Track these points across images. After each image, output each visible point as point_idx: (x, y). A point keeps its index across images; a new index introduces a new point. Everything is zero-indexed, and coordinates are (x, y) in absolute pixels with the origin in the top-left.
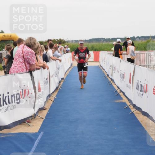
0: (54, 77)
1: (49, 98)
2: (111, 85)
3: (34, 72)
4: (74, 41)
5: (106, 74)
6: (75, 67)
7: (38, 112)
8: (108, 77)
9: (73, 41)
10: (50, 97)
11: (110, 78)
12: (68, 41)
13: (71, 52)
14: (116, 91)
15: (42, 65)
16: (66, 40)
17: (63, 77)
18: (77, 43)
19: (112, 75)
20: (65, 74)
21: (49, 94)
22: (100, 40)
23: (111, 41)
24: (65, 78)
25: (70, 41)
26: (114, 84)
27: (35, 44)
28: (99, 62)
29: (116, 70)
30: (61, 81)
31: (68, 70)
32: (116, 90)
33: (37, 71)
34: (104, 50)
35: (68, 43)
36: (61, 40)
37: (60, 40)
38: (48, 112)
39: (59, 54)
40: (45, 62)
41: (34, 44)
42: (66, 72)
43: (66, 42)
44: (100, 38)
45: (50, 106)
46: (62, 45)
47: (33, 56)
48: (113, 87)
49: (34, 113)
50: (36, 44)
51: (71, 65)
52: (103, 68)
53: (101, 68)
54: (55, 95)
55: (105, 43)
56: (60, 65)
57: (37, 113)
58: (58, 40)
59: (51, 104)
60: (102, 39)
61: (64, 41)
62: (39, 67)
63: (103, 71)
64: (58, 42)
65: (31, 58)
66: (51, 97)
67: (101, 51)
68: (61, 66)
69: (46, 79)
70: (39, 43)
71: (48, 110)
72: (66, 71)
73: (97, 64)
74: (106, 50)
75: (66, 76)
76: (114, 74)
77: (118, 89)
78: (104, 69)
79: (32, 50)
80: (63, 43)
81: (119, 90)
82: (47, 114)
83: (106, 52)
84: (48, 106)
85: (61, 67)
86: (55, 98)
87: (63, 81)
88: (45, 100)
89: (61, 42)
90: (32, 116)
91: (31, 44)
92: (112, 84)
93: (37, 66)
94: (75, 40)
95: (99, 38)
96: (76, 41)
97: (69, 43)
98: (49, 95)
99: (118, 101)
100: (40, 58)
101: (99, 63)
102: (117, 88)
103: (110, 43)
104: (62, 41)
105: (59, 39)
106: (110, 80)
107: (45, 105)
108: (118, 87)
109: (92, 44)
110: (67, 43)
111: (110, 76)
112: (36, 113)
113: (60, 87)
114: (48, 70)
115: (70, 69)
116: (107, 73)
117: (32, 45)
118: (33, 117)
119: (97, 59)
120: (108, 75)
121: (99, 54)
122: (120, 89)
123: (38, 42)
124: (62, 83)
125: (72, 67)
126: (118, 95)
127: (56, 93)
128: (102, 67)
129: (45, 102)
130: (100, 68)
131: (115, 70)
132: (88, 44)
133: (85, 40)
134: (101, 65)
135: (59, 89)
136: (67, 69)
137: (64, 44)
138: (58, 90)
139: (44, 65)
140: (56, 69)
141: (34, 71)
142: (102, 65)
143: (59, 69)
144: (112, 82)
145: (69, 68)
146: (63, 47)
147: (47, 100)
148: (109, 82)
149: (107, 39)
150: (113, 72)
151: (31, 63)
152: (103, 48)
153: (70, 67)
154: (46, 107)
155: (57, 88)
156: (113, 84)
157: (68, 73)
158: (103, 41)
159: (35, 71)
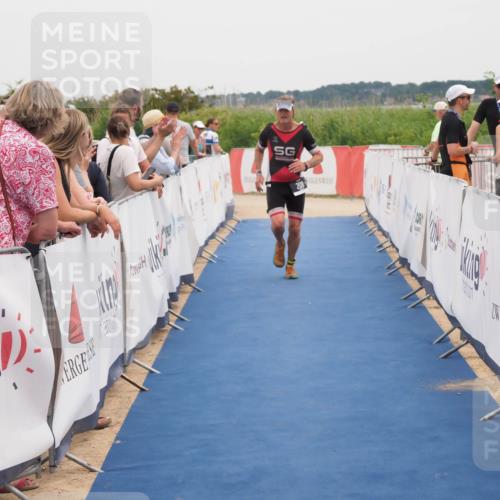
0: (146, 269)
1: (120, 371)
2: (419, 307)
3: (52, 247)
4: (243, 95)
5: (395, 257)
6: (244, 221)
7: (67, 439)
8: (403, 271)
9: (234, 95)
10: (129, 368)
11: (413, 274)
12: (214, 97)
13: (227, 150)
14: (445, 340)
15: (88, 214)
16: (203, 95)
17: (188, 270)
18: (254, 107)
19: (424, 262)
20: (200, 255)
21: (122, 352)
22: (367, 94)
23: (418, 96)
24: (196, 278)
25: (221, 97)
26: (435, 304)
27: (56, 112)
28: (361, 197)
29: (444, 238)
30: (178, 288)
31: (212, 237)
32: (441, 332)
33: (64, 245)
34: (385, 142)
35: (211, 106)
36: (180, 92)
37: (176, 92)
38: (117, 438)
39: (171, 162)
40: (101, 198)
41: (50, 115)
42: (201, 249)
43: (202, 102)
44: (366, 81)
45: (127, 411)
46: (183, 115)
47: (44, 172)
48: (430, 316)
49: (51, 445)
50: (60, 115)
51: (230, 212)
52: (380, 229)
53: (371, 225)
54: (153, 359)
55: (391, 107)
56: (176, 217)
57: (62, 442)
58: (162, 92)
59: (133, 401)
60: (378, 85)
61: (196, 97)
62: (72, 225)
63: (382, 239)
64: (166, 102)
65: (38, 181)
66: (131, 367)
67: (370, 144)
68: (180, 219)
69: (109, 282)
70: (72, 107)
71: (117, 429)
72: (202, 244)
73: (351, 208)
74: (396, 142)
75: (202, 265)
76: (432, 256)
77: (450, 326)
78: (385, 234)
79: (40, 143)
80: (191, 109)
81: (457, 332)
82: (114, 446)
83: (397, 152)
84: (117, 412)
85: (178, 224)
86: (151, 372)
87: (189, 289)
88: (104, 383)
89: (176, 103)
90: (38, 460)
91: (37, 116)
92: (426, 303)
93: (63, 218)
94: (246, 92)
95: (362, 85)
96: (252, 98)
97: (217, 108)
98: (122, 356)
99: (452, 386)
100: (81, 182)
101: (362, 201)
102: (446, 325)
103: (414, 107)
104: (185, 96)
105: (168, 90)
106: (414, 284)
107: (101, 405)
108: (453, 319)
109: (330, 110)
110: (205, 110)
111: (415, 267)
112: (57, 445)
113: (172, 320)
114: (116, 237)
115: (224, 234)
116: (402, 254)
117: (41, 119)
118: (47, 463)
119: (350, 184)
120: (404, 262)
121: (361, 158)
122: (461, 328)
123: (69, 102)
124: (183, 300)
125: (232, 224)
126: (454, 354)
127: (154, 350)
128: (376, 222)
129: (104, 392)
130: (365, 229)
131: (438, 239)
132: (308, 110)
133: (296, 93)
134: (369, 214)
135: (168, 328)
136: (210, 234)
137: (194, 113)
138: (165, 336)
139: (98, 214)
140: (153, 232)
141: (48, 245)
142: (375, 214)
143: (167, 230)
144: (422, 294)
145: (218, 230)
146: (187, 125)
147: (111, 382)
148: (412, 296)
149: (399, 87)
150: (430, 245)
151: (38, 205)
152: (380, 132)
153: (222, 225)
154: (107, 414)
155: (161, 322)
156: (429, 304)
157: (212, 250)
158: (384, 96)
159: (54, 243)
